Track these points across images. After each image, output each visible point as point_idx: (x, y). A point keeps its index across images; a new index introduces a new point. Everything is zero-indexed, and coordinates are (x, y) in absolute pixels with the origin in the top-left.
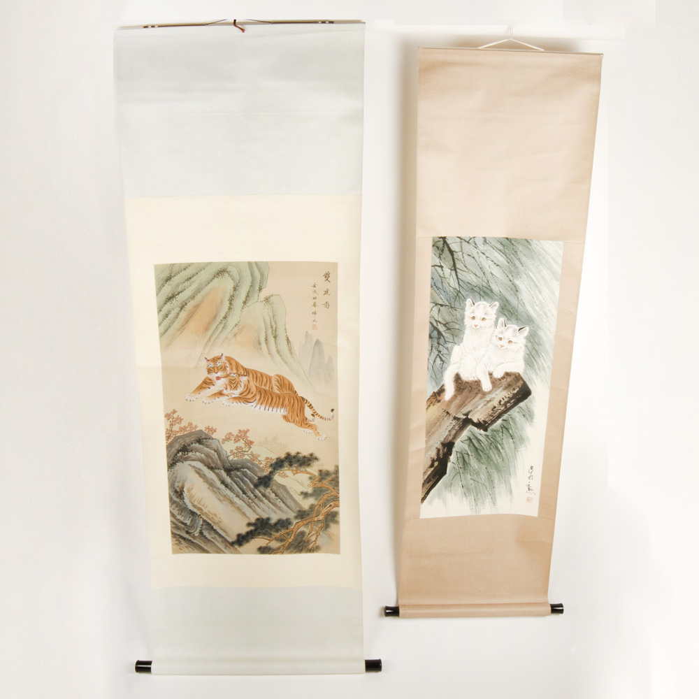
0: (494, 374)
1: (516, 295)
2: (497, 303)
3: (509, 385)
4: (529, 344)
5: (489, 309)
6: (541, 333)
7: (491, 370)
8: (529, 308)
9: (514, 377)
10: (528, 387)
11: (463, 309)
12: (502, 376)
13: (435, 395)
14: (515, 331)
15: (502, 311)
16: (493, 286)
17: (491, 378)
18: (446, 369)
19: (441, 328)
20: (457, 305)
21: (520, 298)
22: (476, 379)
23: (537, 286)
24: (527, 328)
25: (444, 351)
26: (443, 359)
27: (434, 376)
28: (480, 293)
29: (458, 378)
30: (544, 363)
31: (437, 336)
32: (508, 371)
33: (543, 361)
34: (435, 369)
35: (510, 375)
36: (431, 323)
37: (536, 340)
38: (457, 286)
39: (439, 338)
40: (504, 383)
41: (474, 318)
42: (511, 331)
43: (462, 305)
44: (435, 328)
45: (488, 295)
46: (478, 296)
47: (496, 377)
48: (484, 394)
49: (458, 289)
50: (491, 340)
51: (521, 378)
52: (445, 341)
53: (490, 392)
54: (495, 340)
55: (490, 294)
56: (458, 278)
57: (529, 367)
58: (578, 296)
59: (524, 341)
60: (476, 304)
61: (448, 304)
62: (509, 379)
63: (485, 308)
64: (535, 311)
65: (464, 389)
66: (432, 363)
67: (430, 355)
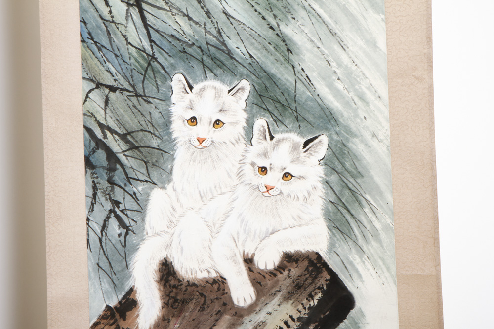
0: (256, 259)
1: (288, 61)
2: (245, 84)
3: (298, 287)
4: (334, 178)
5: (228, 99)
6: (357, 146)
7: (249, 250)
8: (322, 89)
9: (306, 263)
10: (344, 288)
11: (166, 99)
12: (277, 264)
13: (112, 316)
14: (295, 147)
15: (259, 102)
16: (233, 44)
17: (250, 270)
18: (135, 248)
19: (116, 146)
20: (150, 90)
21: (298, 68)
22: (214, 275)
23: (333, 34)
24: (324, 139)
25: (128, 203)
26: (127, 221)
27: (104, 264)
28: (202, 61)
29: (167, 272)
30: (374, 219)
31: (105, 163)
32: (292, 249)
33: (370, 215)
34: (108, 248)
35: (297, 261)
36: (88, 130)
37: (348, 165)
38: (146, 45)
39: (111, 170)
40: (285, 281)
41: (193, 121)
42: (285, 147)
43: (163, 89)
44: (100, 144)
45: (221, 65)
46: (198, 69)
47: (262, 266)
48: (239, 314)
49: (150, 52)
50: (240, 174)
51: (325, 265)
52: (128, 178)
53: (251, 309)
54: (251, 174)
55: (228, 62)
56: (146, 25)
57: (339, 235)
58: (429, 39)
59: (320, 170)
60: (196, 88)
61: (126, 86)
62: (295, 272)
63: (218, 96)
64: (337, 94)
65: (185, 302)
66: (98, 230)
67: (92, 209)
